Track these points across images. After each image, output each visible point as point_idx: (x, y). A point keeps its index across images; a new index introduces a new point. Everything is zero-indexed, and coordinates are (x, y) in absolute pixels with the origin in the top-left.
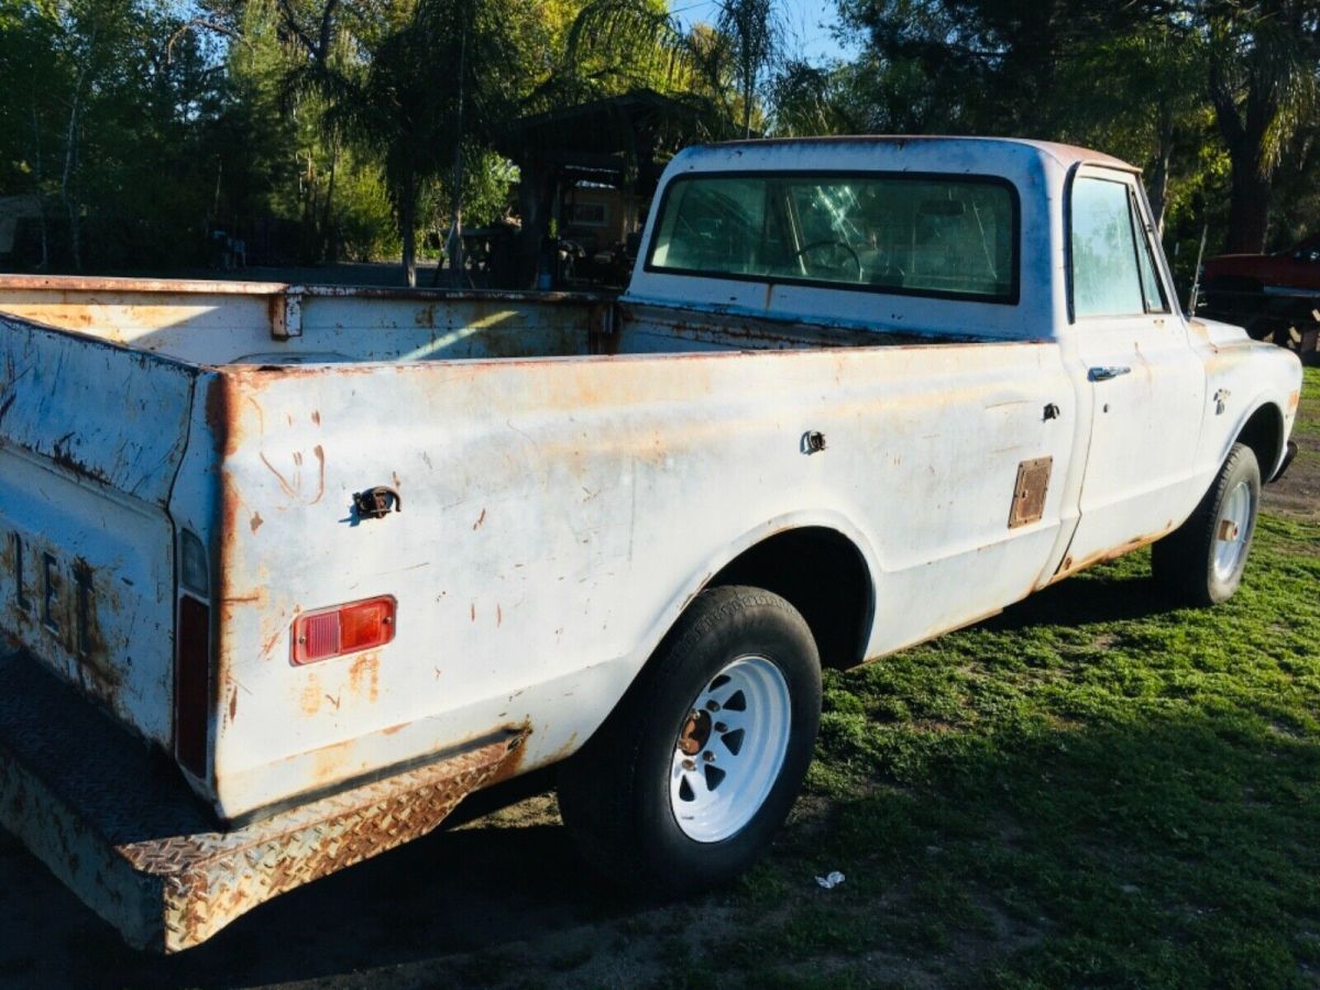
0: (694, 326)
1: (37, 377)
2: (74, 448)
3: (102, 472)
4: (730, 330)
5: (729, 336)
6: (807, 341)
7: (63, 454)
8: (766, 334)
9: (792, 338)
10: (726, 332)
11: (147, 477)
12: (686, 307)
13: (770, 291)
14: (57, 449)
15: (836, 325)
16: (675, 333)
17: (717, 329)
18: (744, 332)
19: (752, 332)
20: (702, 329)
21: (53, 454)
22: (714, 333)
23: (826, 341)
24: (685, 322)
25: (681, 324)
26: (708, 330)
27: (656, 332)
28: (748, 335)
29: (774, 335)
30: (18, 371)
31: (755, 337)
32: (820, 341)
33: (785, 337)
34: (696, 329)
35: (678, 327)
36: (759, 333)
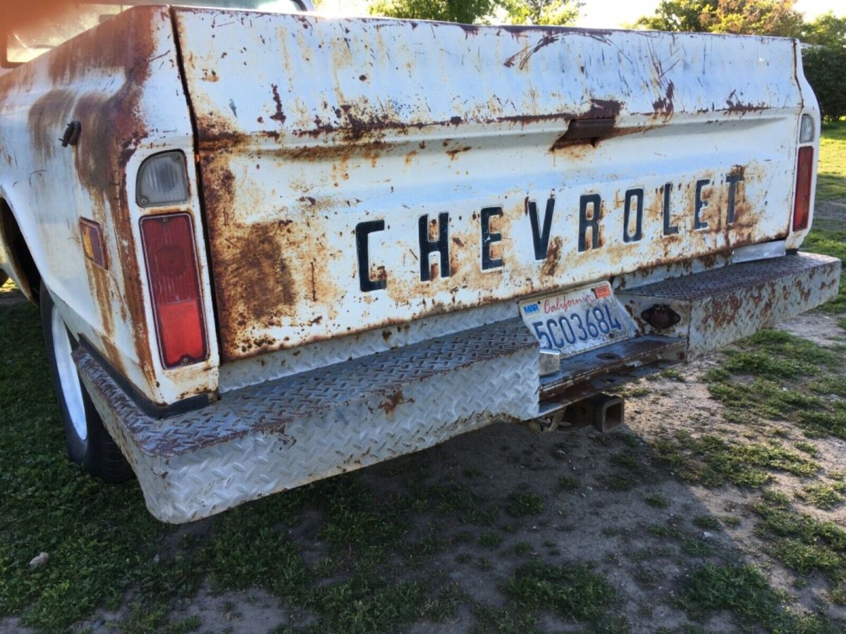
1: (686, 66)
2: (741, 98)
3: (764, 103)
7: (735, 104)
11: (788, 96)
14: (729, 103)
21: (727, 107)
30: (665, 67)
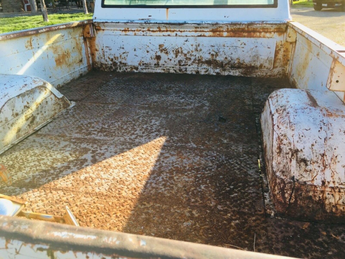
0: (133, 29)
4: (151, 29)
5: (151, 32)
6: (188, 30)
8: (169, 29)
9: (181, 30)
10: (149, 30)
12: (130, 22)
13: (167, 11)
15: (203, 23)
16: (124, 33)
17: (145, 29)
18: (158, 30)
19: (162, 29)
20: (137, 31)
22: (143, 31)
23: (197, 30)
24: (128, 28)
25: (127, 29)
26: (140, 30)
27: (114, 34)
28: (160, 31)
29: (172, 30)
31: (164, 31)
32: (194, 30)
33: (178, 30)
34: (134, 31)
35: (125, 31)
36: (165, 30)
